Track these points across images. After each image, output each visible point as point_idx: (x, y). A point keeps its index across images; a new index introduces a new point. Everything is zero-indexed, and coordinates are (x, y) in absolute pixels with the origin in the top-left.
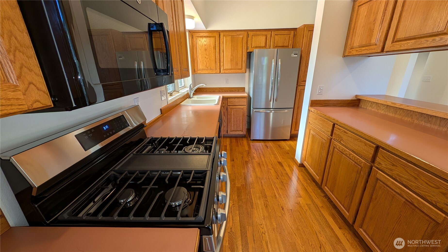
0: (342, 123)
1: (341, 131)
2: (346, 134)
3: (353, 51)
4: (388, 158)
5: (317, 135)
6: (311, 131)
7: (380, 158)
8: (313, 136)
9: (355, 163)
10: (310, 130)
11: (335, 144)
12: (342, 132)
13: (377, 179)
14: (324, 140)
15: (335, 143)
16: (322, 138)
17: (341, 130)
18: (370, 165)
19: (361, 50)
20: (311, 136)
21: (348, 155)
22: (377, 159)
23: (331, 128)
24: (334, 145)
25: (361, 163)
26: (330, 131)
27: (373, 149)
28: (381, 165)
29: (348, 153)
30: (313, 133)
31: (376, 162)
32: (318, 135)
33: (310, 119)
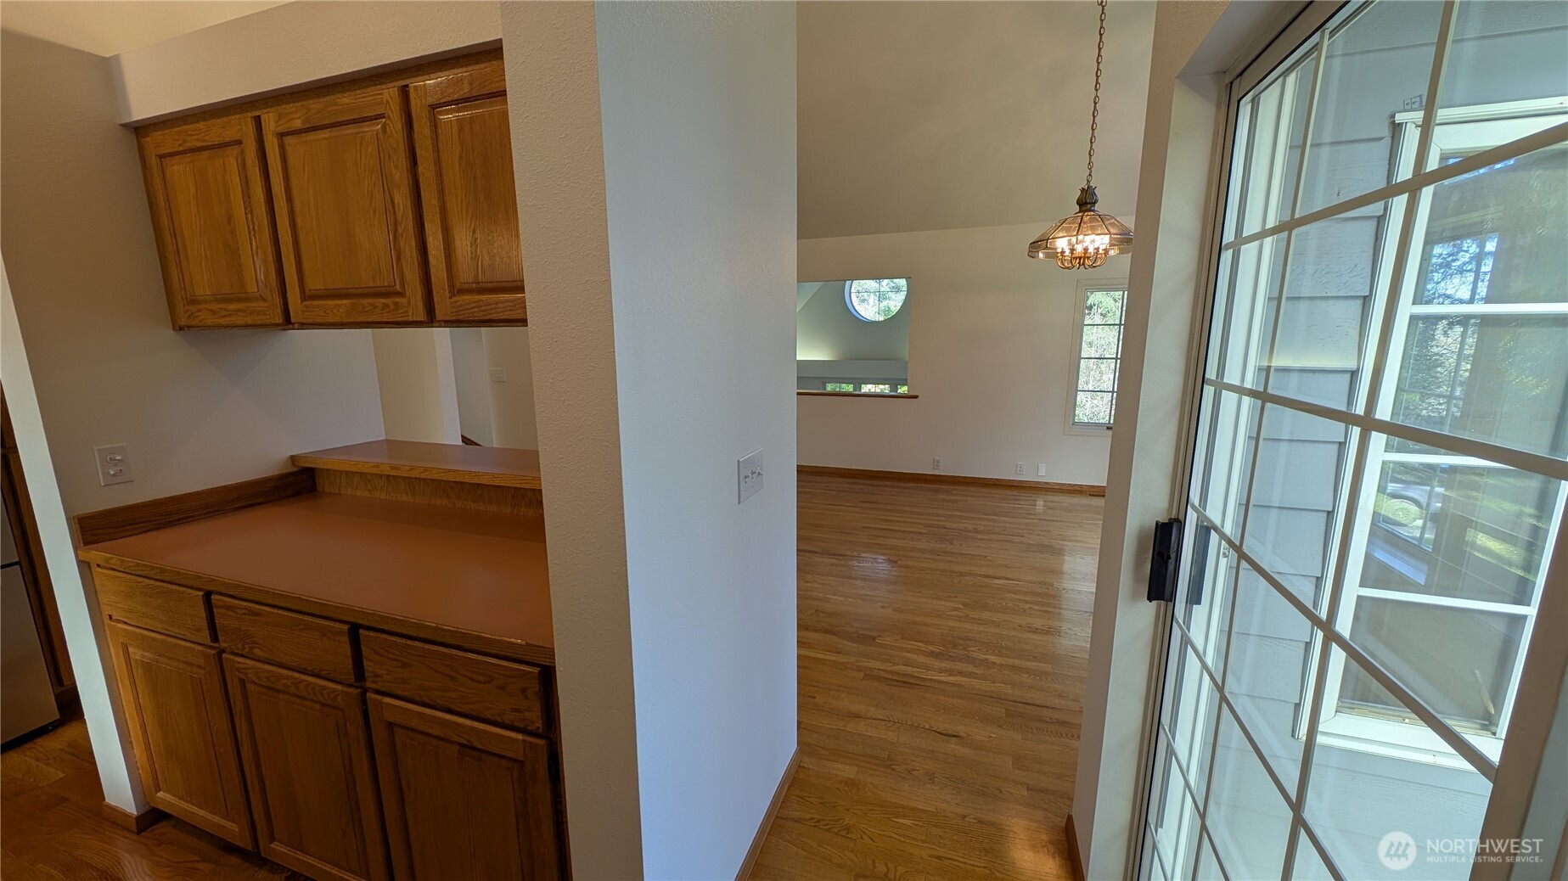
0: (229, 583)
1: (240, 612)
2: (258, 618)
3: (199, 311)
4: (387, 651)
5: (161, 659)
6: (130, 649)
7: (370, 661)
8: (147, 667)
9: (323, 705)
10: (125, 648)
11: (239, 670)
12: (244, 616)
13: (390, 725)
14: (198, 666)
15: (236, 665)
16: (184, 662)
17: (237, 608)
18: (359, 690)
19: (226, 310)
20: (139, 673)
21: (293, 690)
22: (366, 663)
23: (202, 613)
24: (238, 674)
25: (335, 697)
26: (204, 624)
27: (346, 639)
28: (379, 679)
29: (289, 683)
30: (143, 656)
31: (366, 674)
32: (166, 657)
33: (103, 599)
